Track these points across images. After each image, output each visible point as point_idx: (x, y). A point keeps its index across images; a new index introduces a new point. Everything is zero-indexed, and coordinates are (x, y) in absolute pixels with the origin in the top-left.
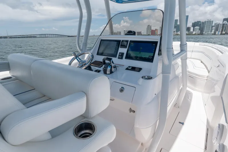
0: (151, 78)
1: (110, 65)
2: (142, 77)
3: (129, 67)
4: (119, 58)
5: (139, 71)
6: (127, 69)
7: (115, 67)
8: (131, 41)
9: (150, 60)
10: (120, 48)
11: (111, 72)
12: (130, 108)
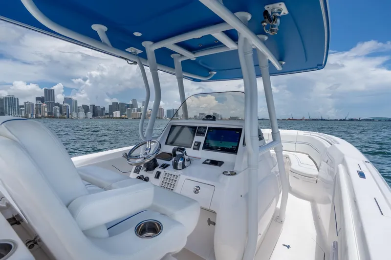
0: (235, 174)
1: (182, 158)
2: (224, 173)
3: (208, 160)
4: (194, 149)
5: (220, 166)
6: (204, 163)
7: (189, 160)
8: (210, 128)
9: (234, 151)
10: (195, 136)
11: (184, 167)
12: (209, 219)
